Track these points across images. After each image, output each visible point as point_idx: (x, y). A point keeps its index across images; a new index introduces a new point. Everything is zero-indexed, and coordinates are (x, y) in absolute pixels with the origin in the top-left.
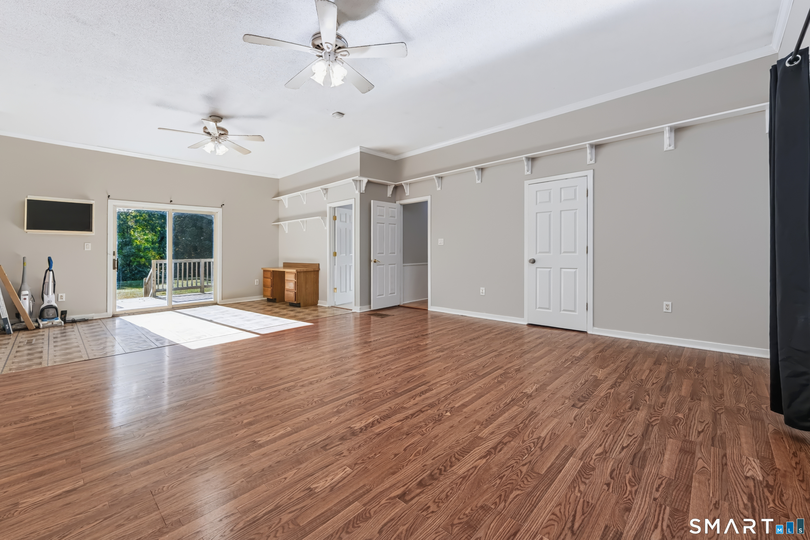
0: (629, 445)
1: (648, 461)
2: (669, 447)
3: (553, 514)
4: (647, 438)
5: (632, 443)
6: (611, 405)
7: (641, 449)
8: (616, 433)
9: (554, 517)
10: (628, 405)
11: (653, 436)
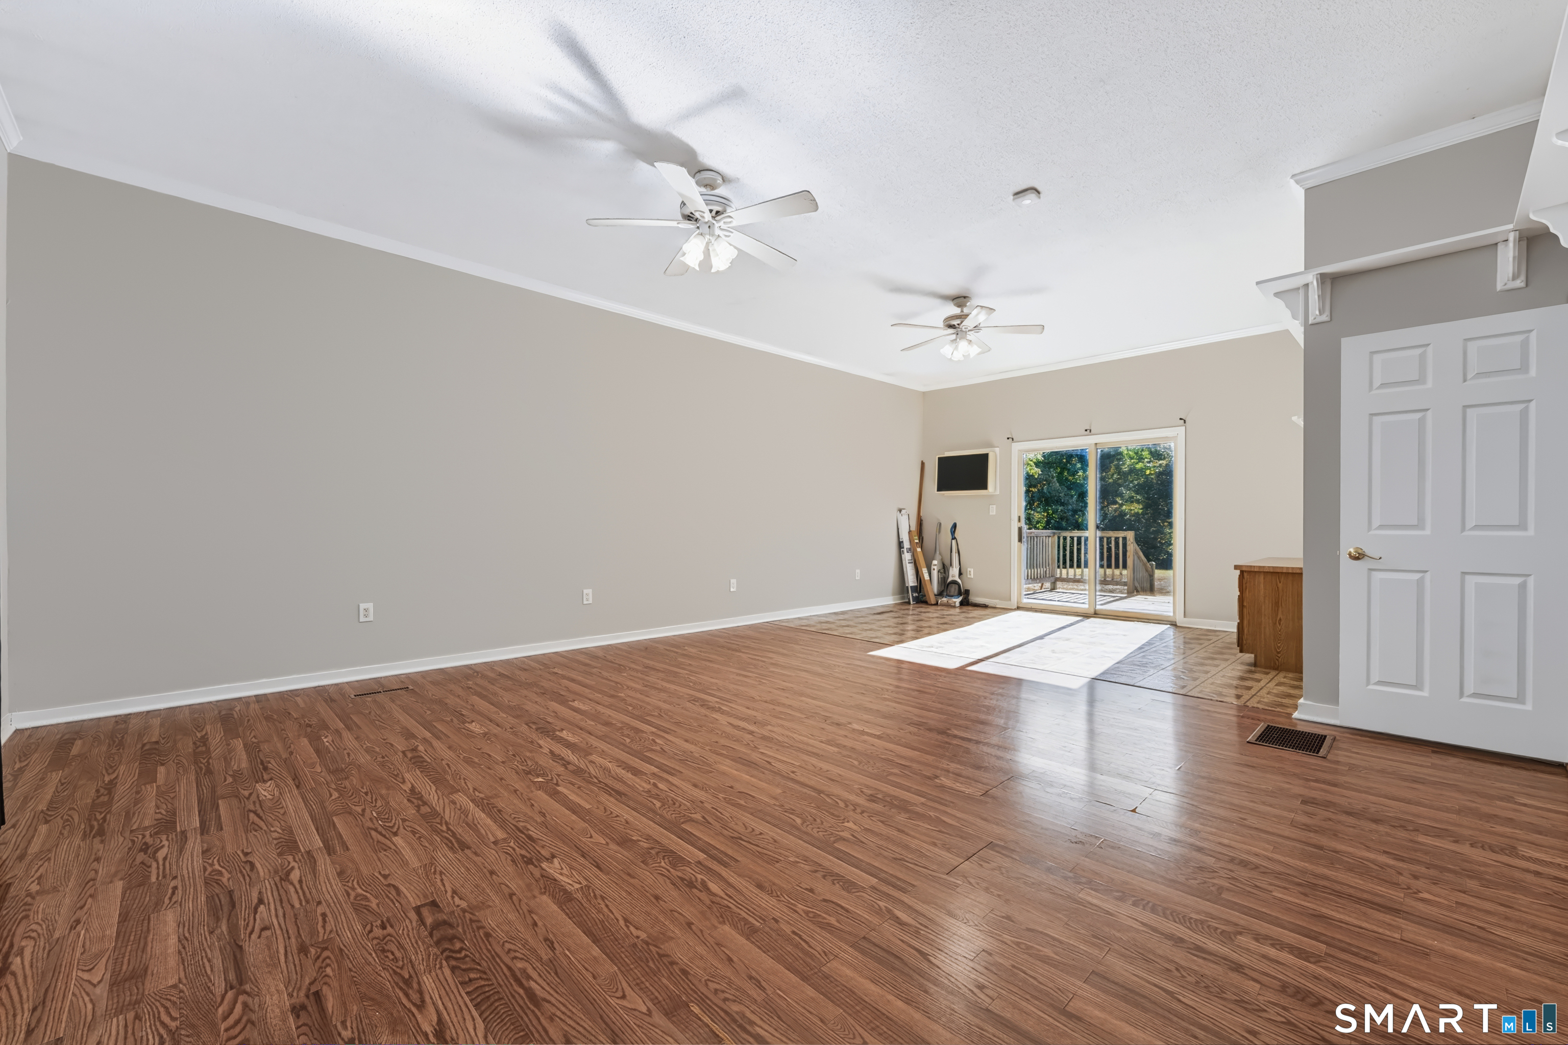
0: (255, 913)
1: (206, 912)
2: (173, 961)
3: (282, 807)
4: (228, 947)
5: (252, 918)
6: (368, 968)
7: (228, 920)
8: (295, 915)
9: (281, 806)
10: (331, 1003)
11: (218, 962)
